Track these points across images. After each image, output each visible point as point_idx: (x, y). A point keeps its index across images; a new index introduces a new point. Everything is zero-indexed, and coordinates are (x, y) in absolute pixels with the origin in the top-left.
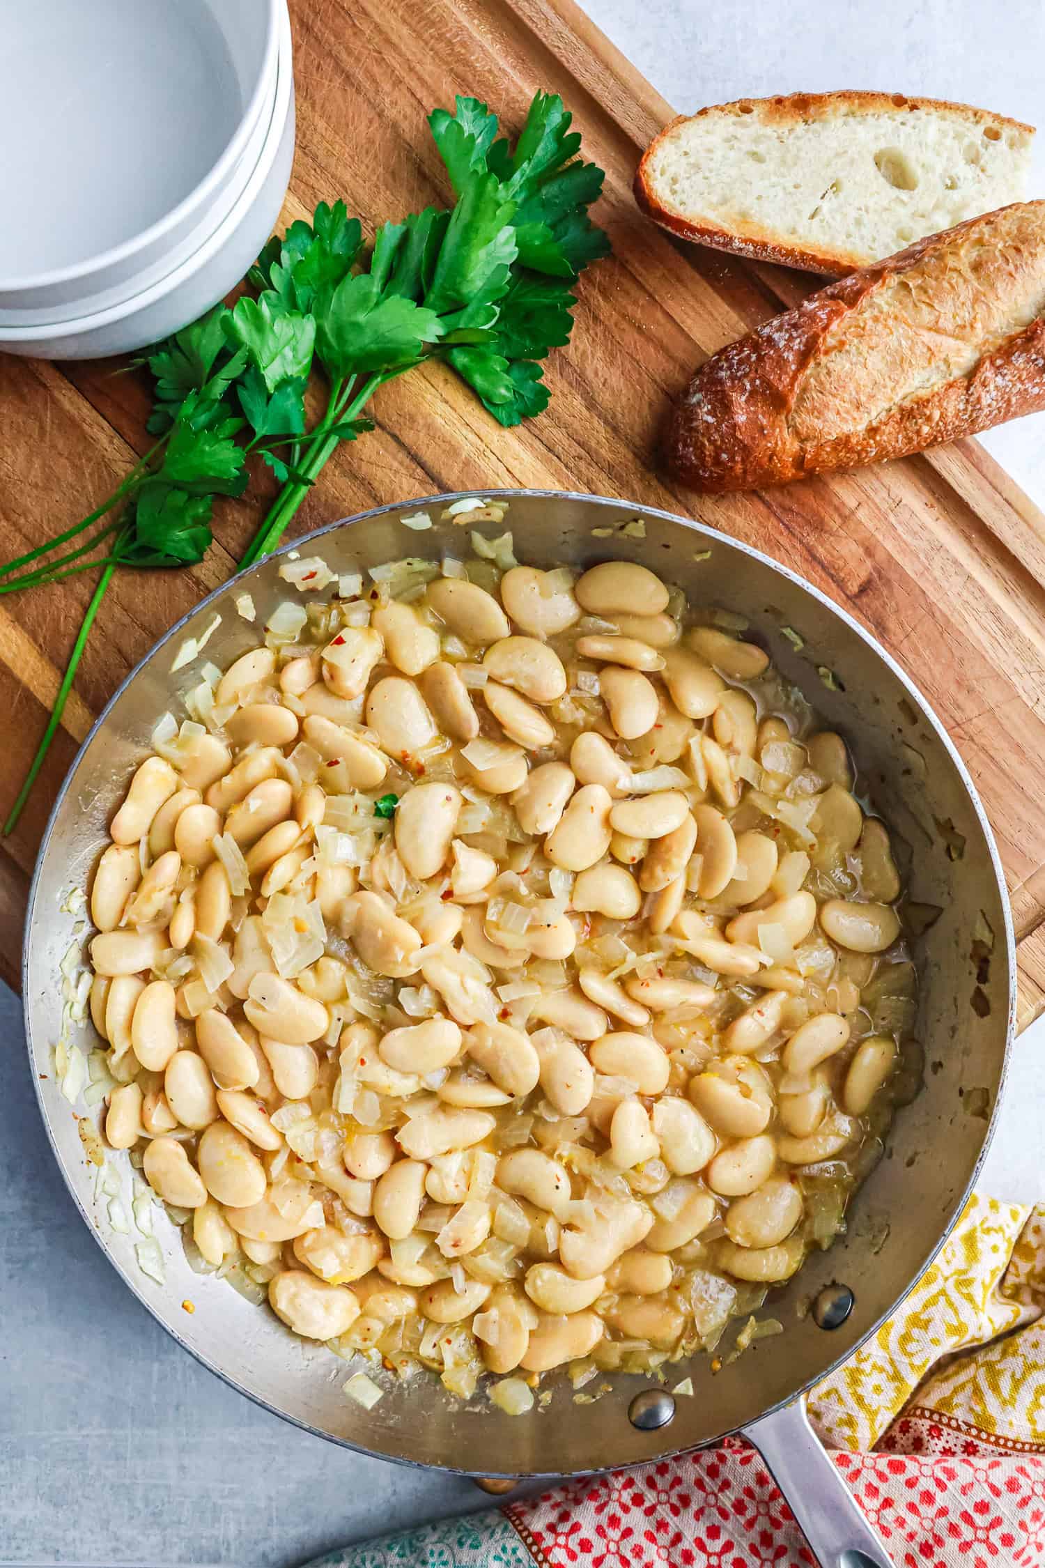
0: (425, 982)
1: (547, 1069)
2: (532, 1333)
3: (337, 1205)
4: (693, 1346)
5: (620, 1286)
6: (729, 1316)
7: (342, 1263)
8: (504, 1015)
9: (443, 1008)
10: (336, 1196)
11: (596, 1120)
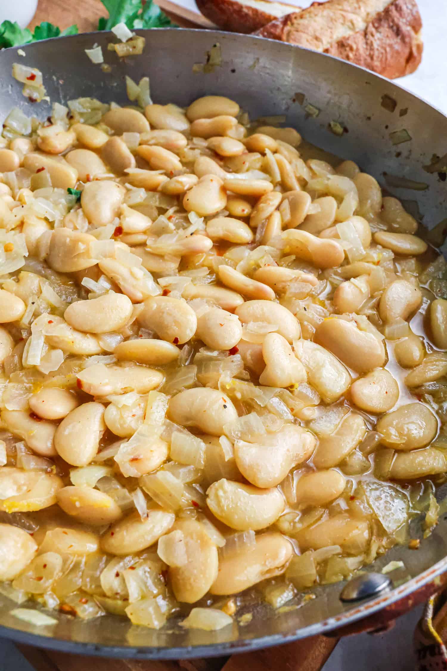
0: (103, 273)
1: (203, 323)
2: (221, 551)
3: (20, 446)
4: (384, 542)
5: (298, 503)
6: (410, 515)
7: (19, 489)
8: (165, 293)
9: (118, 289)
10: (18, 439)
11: (249, 358)
